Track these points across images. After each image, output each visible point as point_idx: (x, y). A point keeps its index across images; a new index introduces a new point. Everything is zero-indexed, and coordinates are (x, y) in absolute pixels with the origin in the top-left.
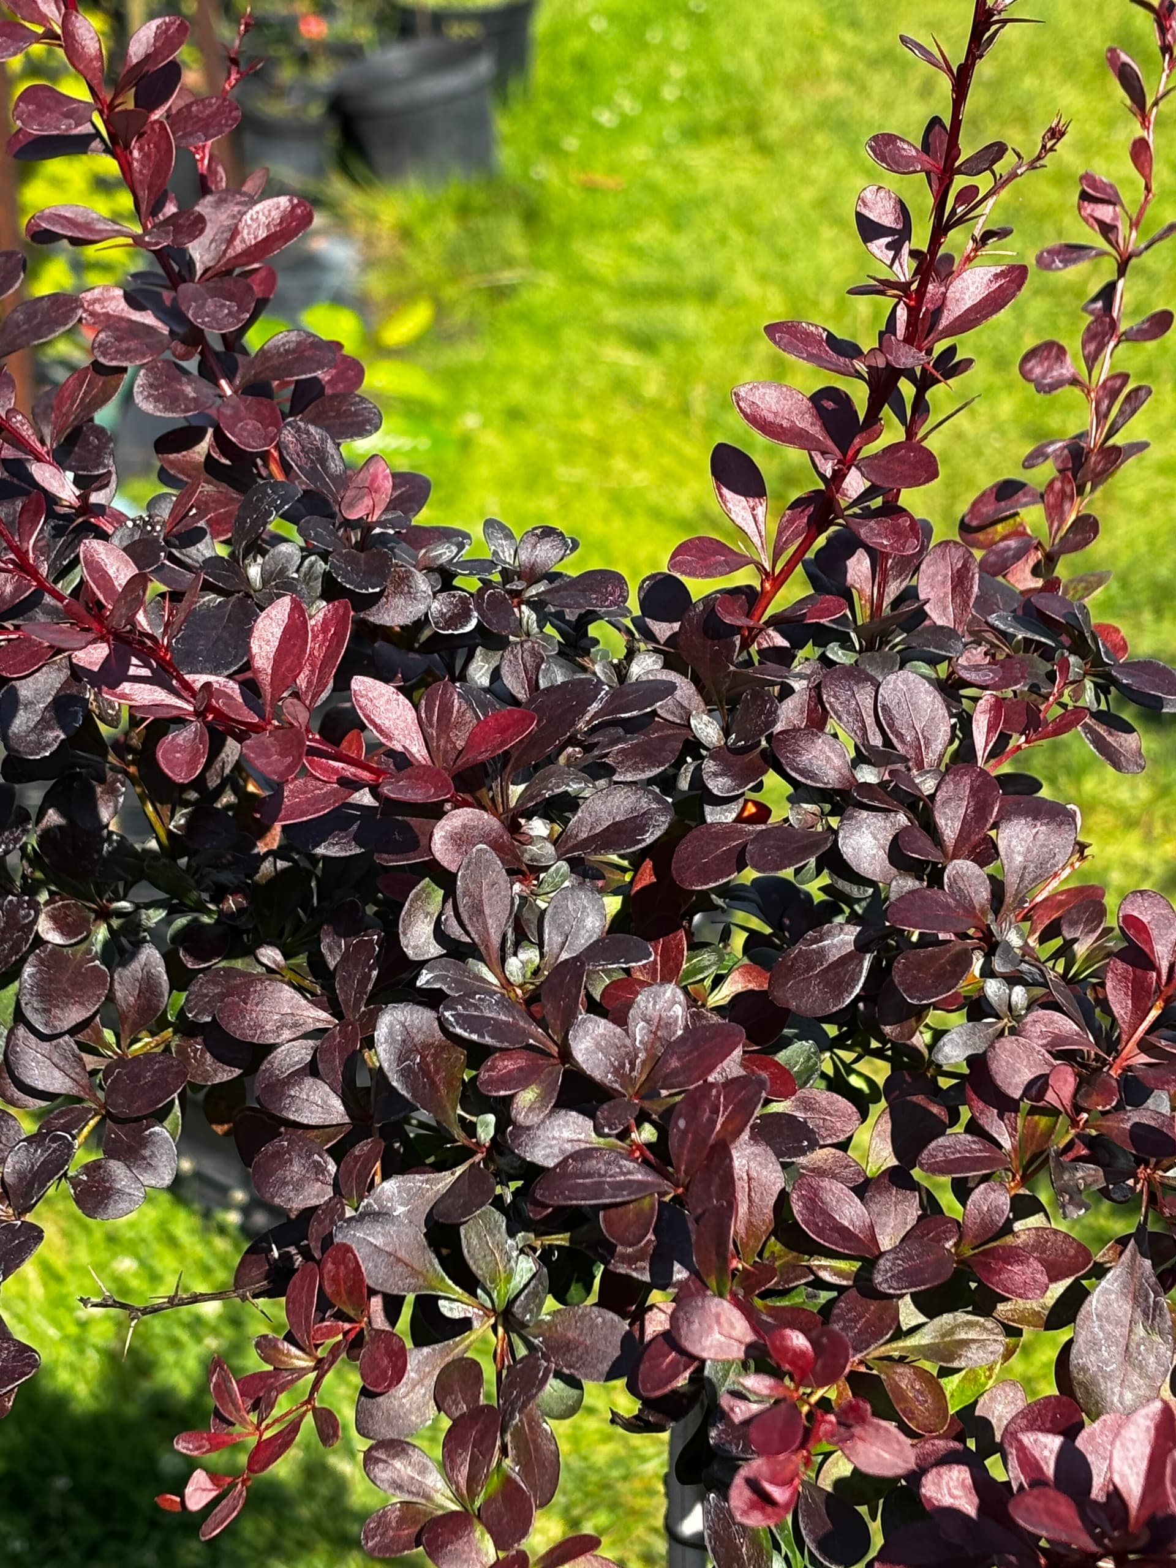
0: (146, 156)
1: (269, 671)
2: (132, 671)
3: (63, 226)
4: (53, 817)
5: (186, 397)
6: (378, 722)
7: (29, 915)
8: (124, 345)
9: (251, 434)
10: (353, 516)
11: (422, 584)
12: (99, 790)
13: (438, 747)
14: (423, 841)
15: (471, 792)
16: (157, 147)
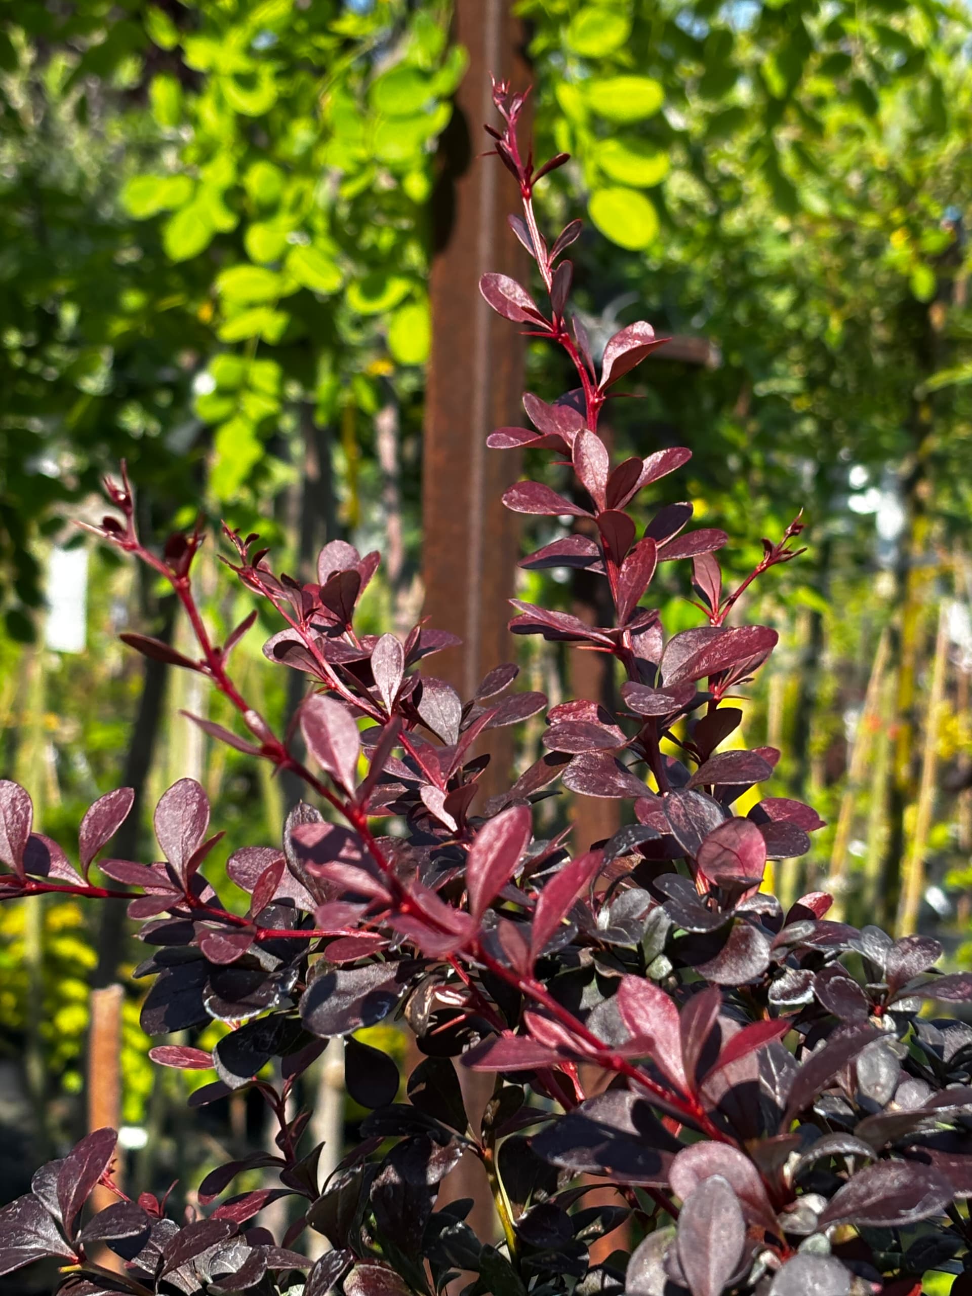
0: (633, 570)
1: (482, 879)
2: (344, 853)
4: (392, 1174)
7: (338, 1264)
8: (574, 739)
9: (661, 821)
12: (437, 1152)
13: (691, 1056)
14: (663, 1167)
16: (643, 562)
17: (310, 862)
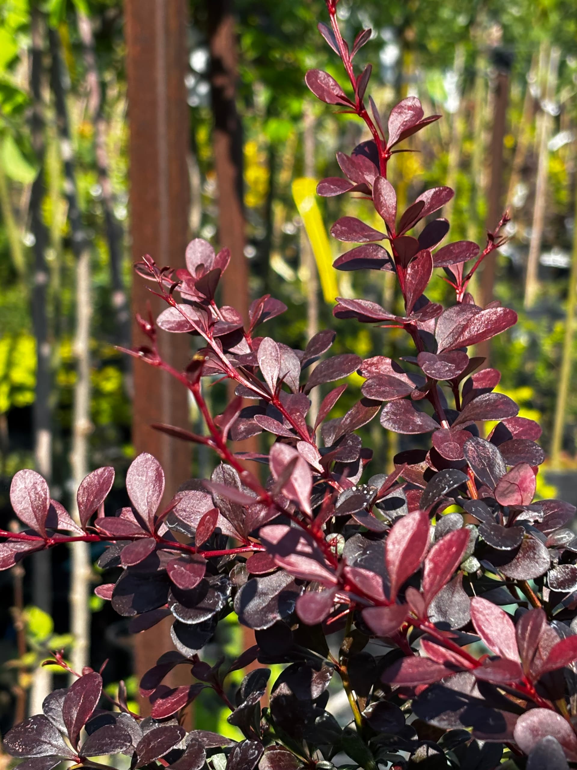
0: (416, 272)
1: (397, 563)
2: (299, 548)
3: (353, 307)
4: (284, 689)
5: (415, 423)
6: (487, 631)
7: (254, 753)
8: (382, 389)
9: (451, 450)
10: (505, 503)
11: (544, 554)
12: (315, 675)
13: (527, 656)
14: (509, 728)
15: (553, 700)
16: (423, 266)
17: (277, 556)
